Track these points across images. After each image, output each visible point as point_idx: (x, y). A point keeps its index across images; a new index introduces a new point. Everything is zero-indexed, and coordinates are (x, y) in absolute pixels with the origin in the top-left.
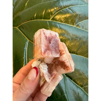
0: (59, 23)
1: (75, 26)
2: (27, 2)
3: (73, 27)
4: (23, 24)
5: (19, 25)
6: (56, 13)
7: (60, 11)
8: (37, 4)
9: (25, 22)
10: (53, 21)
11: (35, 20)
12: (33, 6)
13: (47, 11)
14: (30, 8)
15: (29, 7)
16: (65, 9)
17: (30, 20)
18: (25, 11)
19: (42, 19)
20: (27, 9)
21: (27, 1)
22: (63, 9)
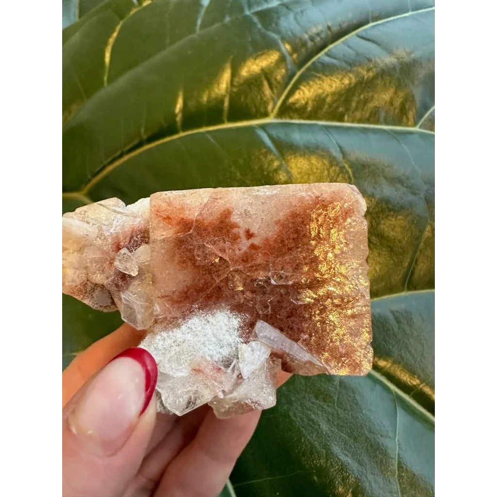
0: (327, 128)
1: (416, 129)
2: (111, 41)
3: (411, 133)
4: (112, 172)
5: (89, 181)
6: (299, 74)
7: (314, 59)
8: (171, 43)
9: (126, 158)
10: (288, 121)
11: (182, 134)
12: (149, 56)
13: (244, 72)
14: (139, 70)
15: (131, 66)
16: (343, 42)
17: (150, 140)
18: (107, 90)
19: (221, 122)
20: (122, 81)
21: (109, 36)
22: (331, 46)
